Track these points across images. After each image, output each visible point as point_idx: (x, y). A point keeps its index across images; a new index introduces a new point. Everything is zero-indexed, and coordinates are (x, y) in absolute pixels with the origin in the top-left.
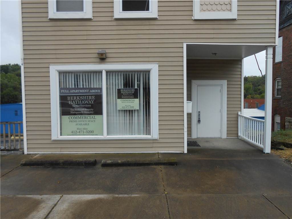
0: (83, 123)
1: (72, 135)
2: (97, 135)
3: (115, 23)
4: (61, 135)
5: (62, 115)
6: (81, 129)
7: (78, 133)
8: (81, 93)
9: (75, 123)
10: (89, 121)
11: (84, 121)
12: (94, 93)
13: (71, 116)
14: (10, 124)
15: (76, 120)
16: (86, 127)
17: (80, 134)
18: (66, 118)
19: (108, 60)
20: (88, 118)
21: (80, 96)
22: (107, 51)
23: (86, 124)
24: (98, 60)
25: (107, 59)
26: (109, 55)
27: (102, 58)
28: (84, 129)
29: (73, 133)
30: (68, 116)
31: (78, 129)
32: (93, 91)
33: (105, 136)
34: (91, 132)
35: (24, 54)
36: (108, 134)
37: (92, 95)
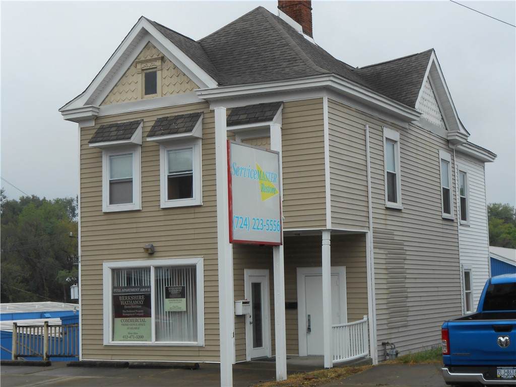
0: (134, 326)
1: (124, 340)
2: (146, 341)
3: (162, 213)
4: (113, 340)
5: (116, 317)
6: (131, 334)
7: (129, 339)
8: (132, 292)
9: (126, 327)
10: (139, 325)
11: (134, 324)
12: (144, 292)
13: (123, 318)
14: (69, 327)
15: (128, 323)
16: (136, 331)
17: (131, 339)
18: (118, 320)
19: (156, 255)
20: (139, 321)
21: (131, 295)
22: (155, 244)
23: (136, 328)
24: (146, 255)
25: (155, 253)
26: (157, 249)
27: (151, 253)
28: (135, 333)
29: (125, 338)
30: (120, 319)
31: (129, 333)
32: (144, 290)
33: (153, 342)
34: (141, 338)
35: (82, 251)
36: (157, 340)
37: (141, 295)
